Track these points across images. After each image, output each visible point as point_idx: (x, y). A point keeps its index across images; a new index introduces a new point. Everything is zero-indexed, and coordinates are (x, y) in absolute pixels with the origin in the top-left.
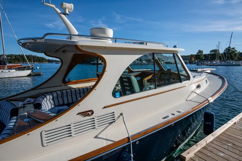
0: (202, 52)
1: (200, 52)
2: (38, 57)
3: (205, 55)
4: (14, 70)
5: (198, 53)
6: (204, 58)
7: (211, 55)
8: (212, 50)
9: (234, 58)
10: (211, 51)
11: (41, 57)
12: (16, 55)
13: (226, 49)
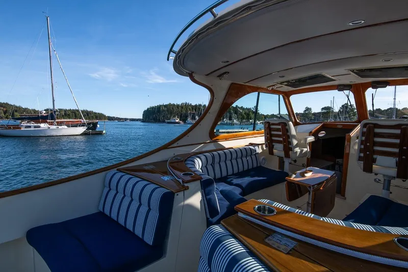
0: (310, 109)
1: (308, 109)
2: (95, 113)
3: (315, 114)
4: (66, 127)
5: (305, 111)
6: (313, 118)
7: (323, 113)
8: (323, 107)
9: (353, 118)
10: (323, 109)
11: (99, 113)
12: (66, 110)
13: (343, 106)
